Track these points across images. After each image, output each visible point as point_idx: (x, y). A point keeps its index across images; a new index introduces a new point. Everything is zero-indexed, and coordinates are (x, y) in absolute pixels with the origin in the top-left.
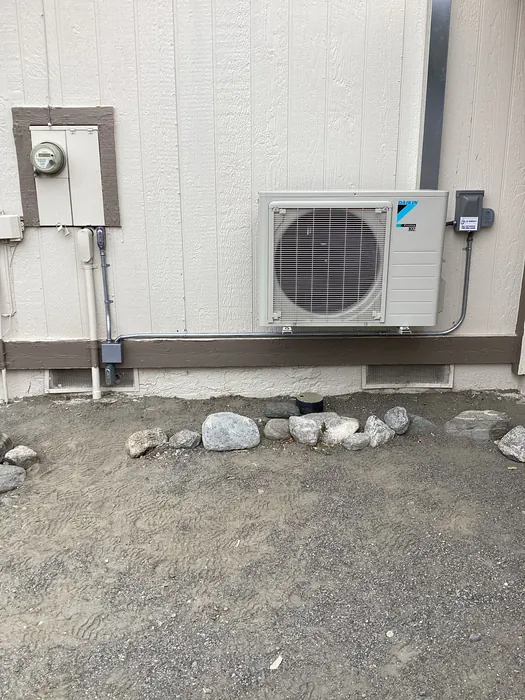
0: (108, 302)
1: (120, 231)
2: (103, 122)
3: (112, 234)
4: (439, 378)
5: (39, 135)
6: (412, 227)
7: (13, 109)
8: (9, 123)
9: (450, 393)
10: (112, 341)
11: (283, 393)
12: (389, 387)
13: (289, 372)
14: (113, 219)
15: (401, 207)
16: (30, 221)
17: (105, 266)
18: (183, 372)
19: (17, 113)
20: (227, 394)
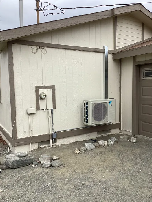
0: (53, 125)
1: (55, 109)
2: (53, 88)
3: (54, 110)
4: (109, 132)
5: (41, 91)
6: (111, 105)
7: (36, 86)
8: (35, 89)
9: (111, 135)
10: (54, 133)
11: (85, 140)
12: (102, 135)
13: (85, 135)
14: (54, 107)
15: (110, 102)
16: (38, 109)
17: (52, 117)
18: (66, 138)
19: (36, 87)
20: (74, 141)
